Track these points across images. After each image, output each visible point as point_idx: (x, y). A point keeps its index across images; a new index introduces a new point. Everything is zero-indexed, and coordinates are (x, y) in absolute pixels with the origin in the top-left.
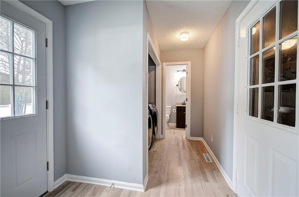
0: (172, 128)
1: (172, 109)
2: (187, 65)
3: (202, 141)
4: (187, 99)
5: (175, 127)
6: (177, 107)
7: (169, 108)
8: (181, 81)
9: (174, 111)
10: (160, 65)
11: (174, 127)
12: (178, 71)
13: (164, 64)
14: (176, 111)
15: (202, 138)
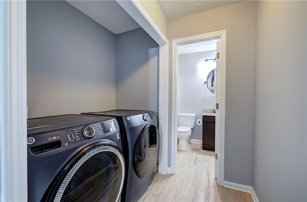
0: (195, 150)
1: (196, 118)
2: (219, 40)
3: (250, 194)
4: (217, 106)
5: (201, 148)
6: (204, 117)
7: (192, 117)
8: (212, 76)
9: (199, 122)
10: (166, 44)
11: (199, 148)
12: (206, 60)
13: (174, 42)
14: (201, 123)
15: (251, 188)
